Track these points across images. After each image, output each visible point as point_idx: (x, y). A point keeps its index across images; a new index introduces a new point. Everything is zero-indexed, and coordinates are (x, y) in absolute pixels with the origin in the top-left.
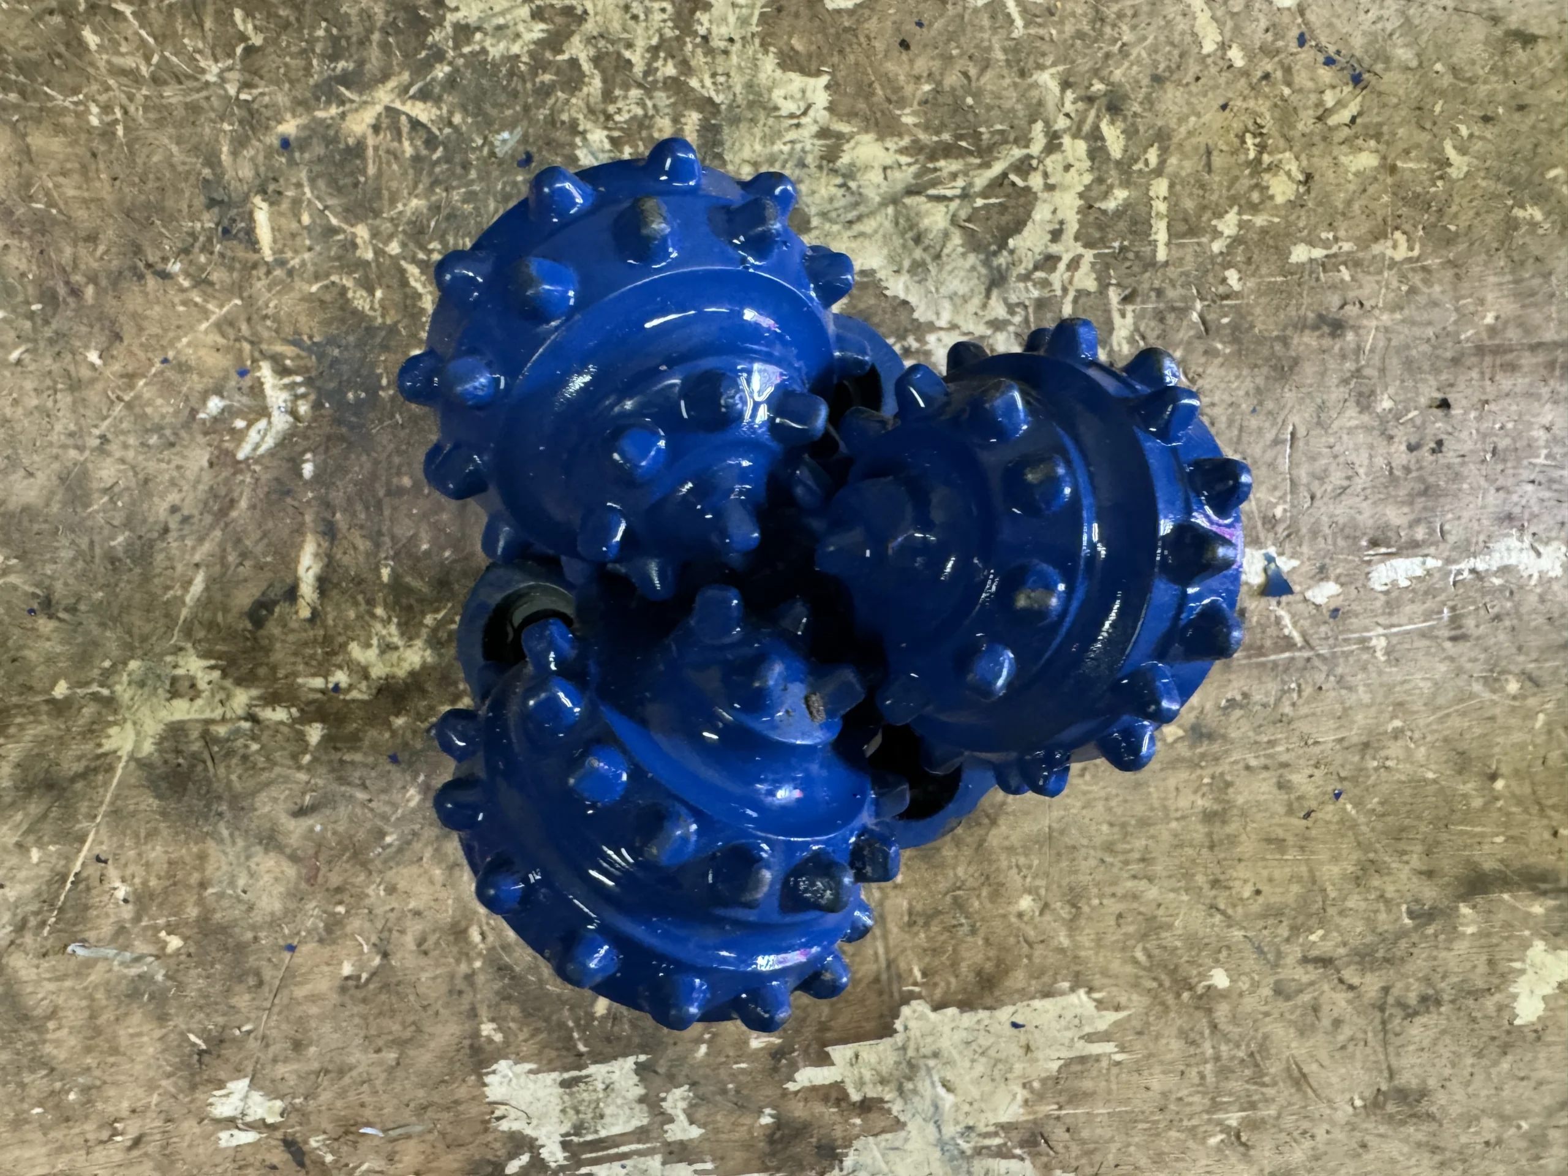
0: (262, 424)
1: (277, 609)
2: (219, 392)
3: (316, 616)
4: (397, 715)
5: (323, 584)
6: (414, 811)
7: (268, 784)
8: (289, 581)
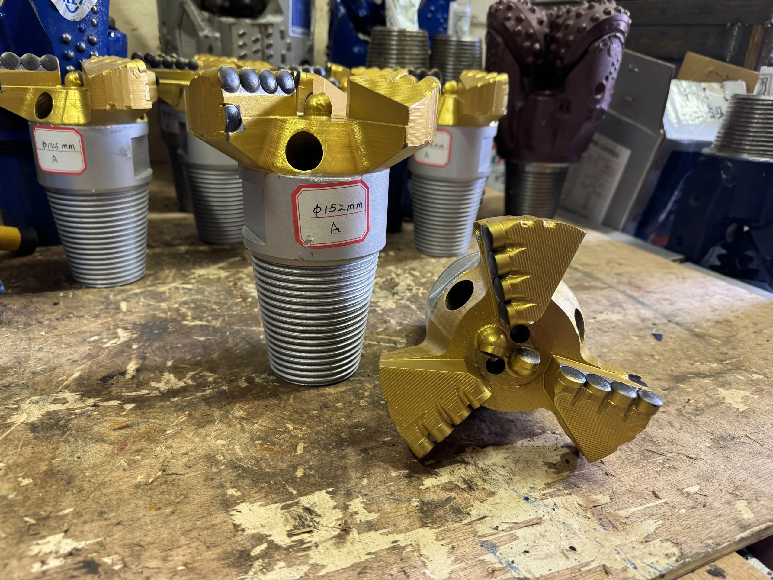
0: (116, 340)
1: (115, 378)
2: (98, 335)
3: (133, 377)
4: (174, 397)
5: (138, 370)
6: (183, 422)
7: (101, 423)
8: (123, 370)
